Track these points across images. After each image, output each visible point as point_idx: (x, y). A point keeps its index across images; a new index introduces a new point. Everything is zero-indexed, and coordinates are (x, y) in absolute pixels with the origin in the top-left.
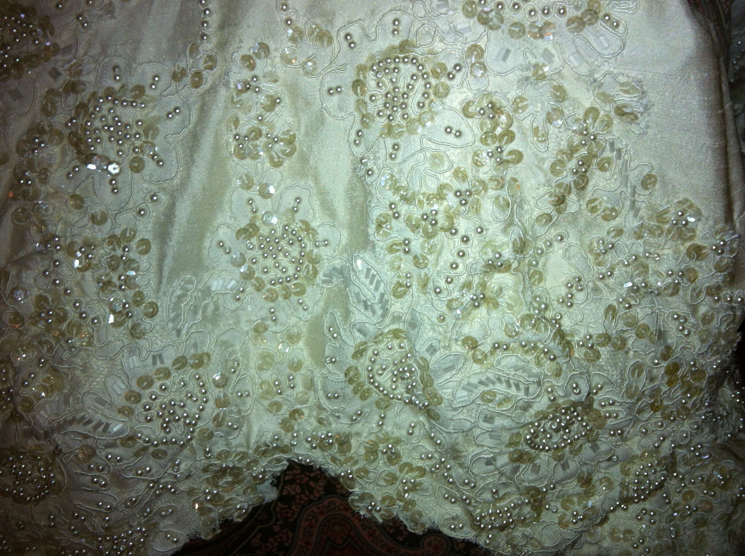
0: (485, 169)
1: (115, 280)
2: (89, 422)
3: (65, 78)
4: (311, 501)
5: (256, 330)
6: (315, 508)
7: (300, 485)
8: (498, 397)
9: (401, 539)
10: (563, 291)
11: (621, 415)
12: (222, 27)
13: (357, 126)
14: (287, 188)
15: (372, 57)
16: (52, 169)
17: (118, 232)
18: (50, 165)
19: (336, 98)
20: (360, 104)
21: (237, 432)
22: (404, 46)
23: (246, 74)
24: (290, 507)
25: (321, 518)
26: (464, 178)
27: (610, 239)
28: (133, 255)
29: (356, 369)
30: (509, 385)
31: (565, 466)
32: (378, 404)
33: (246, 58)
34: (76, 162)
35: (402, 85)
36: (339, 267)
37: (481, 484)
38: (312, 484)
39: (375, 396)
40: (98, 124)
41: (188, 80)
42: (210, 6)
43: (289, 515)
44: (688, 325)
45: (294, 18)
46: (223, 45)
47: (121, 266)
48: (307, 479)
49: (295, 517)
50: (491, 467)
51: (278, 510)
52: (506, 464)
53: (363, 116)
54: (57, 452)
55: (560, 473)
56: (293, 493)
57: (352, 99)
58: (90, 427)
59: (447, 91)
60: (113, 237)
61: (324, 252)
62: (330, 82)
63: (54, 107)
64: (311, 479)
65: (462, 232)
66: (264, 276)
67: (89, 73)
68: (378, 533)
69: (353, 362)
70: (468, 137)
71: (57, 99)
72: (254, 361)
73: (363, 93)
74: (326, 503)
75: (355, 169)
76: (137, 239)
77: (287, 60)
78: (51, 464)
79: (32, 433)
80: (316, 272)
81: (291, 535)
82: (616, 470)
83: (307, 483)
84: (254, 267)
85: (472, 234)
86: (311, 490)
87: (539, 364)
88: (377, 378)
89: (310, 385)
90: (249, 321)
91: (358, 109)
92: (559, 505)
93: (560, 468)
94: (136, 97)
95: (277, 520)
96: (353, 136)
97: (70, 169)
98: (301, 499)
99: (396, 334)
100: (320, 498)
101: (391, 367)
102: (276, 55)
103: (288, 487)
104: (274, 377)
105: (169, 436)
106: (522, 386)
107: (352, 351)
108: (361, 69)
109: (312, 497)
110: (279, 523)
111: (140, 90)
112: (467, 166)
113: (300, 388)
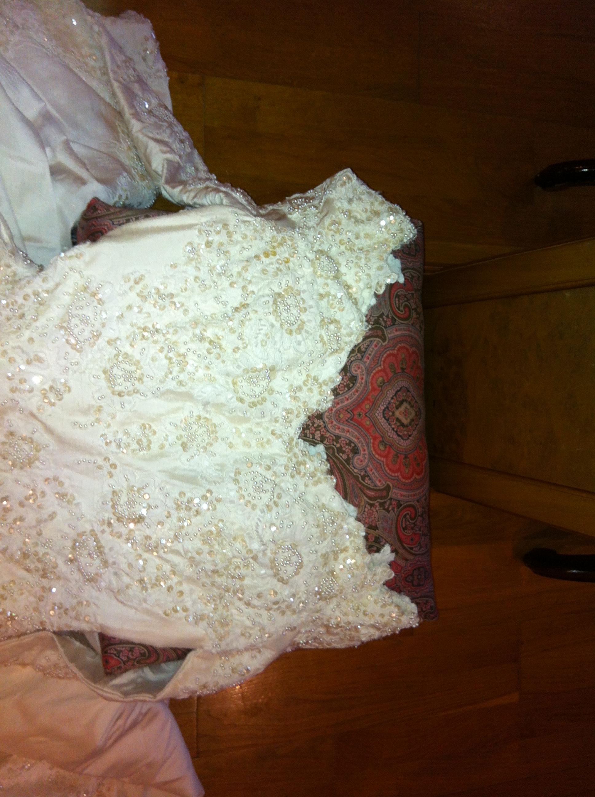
0: (159, 339)
1: (196, 508)
2: (257, 524)
3: (105, 527)
4: (325, 427)
5: (231, 447)
6: (329, 425)
7: (315, 431)
8: (264, 338)
9: (351, 385)
10: (221, 305)
11: (288, 279)
12: (91, 454)
13: (138, 395)
14: (166, 428)
15: (109, 387)
16: (145, 534)
17: (175, 506)
18: (144, 535)
19: (126, 405)
20: (129, 394)
21: (277, 460)
22: (105, 372)
23: (114, 445)
24: (327, 438)
25: (335, 423)
26: (163, 348)
27: (200, 283)
28: (185, 500)
29: (250, 403)
30: (260, 333)
31: (311, 307)
32: (270, 394)
33: (107, 444)
34: (143, 524)
35: (121, 373)
36: (203, 407)
37: (311, 348)
38: (315, 425)
39: (266, 395)
40: (127, 513)
41: (113, 471)
42: (81, 460)
43: (331, 438)
44: (246, 246)
45: (90, 422)
46: (100, 454)
47: (190, 505)
48: (312, 428)
49: (332, 435)
50: (303, 343)
51: (328, 443)
52: (302, 336)
53: (134, 392)
54: (274, 542)
55: (314, 310)
56: (319, 435)
57: (126, 398)
58: (260, 524)
59: (126, 354)
60: (177, 509)
61: (195, 414)
62: (118, 407)
63: (117, 533)
64: (313, 425)
65: (185, 351)
66: (206, 441)
67: (104, 516)
68: (347, 396)
69: (246, 405)
70: (145, 345)
71: (114, 531)
72: (246, 450)
73: (123, 392)
74: (327, 420)
75: (157, 397)
76: (179, 498)
77: (109, 426)
78: (281, 546)
79: (264, 552)
80: (205, 418)
81: (342, 439)
82: (319, 280)
83: (315, 428)
84: (201, 446)
85: (187, 347)
86: (319, 426)
87: (250, 319)
88: (257, 393)
89: (258, 424)
90: (226, 450)
91: (131, 395)
92: (333, 310)
93: (312, 310)
94: (117, 495)
95: (333, 444)
96: (143, 398)
97: (146, 527)
98: (323, 431)
99: (234, 383)
100: (324, 422)
101: (252, 387)
102: (106, 431)
103: (316, 437)
104: (255, 441)
105: (270, 490)
106: (261, 327)
107: (240, 404)
108: (113, 393)
109: (323, 426)
110: (335, 443)
111: (114, 492)
112: (158, 347)
113: (261, 430)
